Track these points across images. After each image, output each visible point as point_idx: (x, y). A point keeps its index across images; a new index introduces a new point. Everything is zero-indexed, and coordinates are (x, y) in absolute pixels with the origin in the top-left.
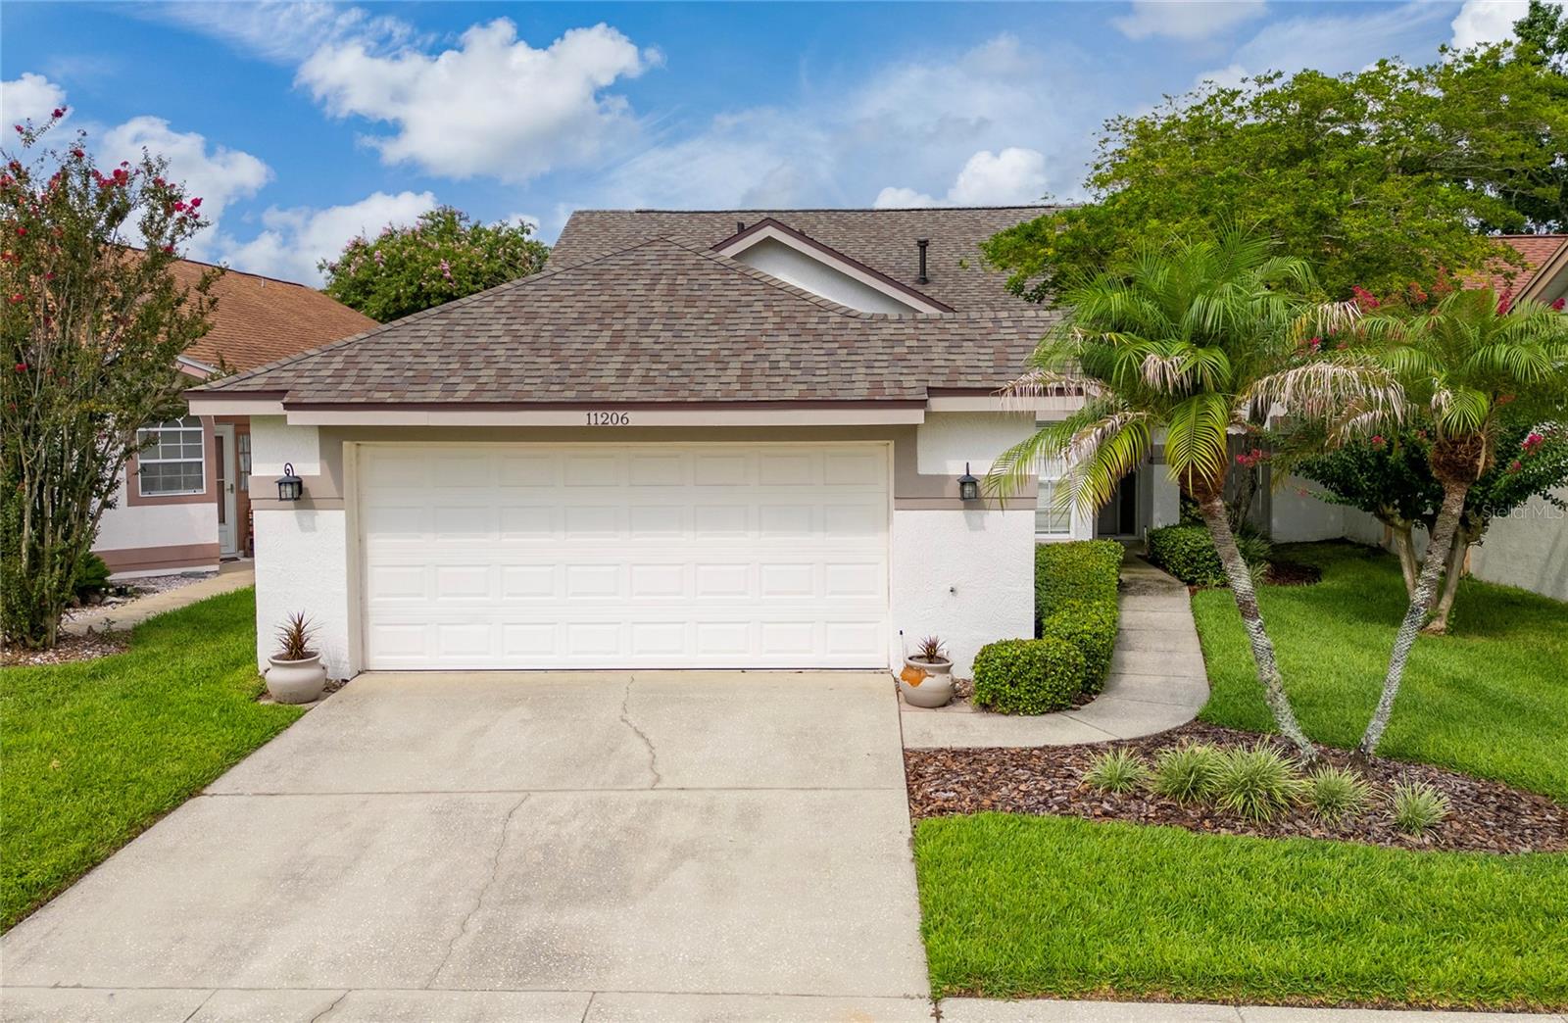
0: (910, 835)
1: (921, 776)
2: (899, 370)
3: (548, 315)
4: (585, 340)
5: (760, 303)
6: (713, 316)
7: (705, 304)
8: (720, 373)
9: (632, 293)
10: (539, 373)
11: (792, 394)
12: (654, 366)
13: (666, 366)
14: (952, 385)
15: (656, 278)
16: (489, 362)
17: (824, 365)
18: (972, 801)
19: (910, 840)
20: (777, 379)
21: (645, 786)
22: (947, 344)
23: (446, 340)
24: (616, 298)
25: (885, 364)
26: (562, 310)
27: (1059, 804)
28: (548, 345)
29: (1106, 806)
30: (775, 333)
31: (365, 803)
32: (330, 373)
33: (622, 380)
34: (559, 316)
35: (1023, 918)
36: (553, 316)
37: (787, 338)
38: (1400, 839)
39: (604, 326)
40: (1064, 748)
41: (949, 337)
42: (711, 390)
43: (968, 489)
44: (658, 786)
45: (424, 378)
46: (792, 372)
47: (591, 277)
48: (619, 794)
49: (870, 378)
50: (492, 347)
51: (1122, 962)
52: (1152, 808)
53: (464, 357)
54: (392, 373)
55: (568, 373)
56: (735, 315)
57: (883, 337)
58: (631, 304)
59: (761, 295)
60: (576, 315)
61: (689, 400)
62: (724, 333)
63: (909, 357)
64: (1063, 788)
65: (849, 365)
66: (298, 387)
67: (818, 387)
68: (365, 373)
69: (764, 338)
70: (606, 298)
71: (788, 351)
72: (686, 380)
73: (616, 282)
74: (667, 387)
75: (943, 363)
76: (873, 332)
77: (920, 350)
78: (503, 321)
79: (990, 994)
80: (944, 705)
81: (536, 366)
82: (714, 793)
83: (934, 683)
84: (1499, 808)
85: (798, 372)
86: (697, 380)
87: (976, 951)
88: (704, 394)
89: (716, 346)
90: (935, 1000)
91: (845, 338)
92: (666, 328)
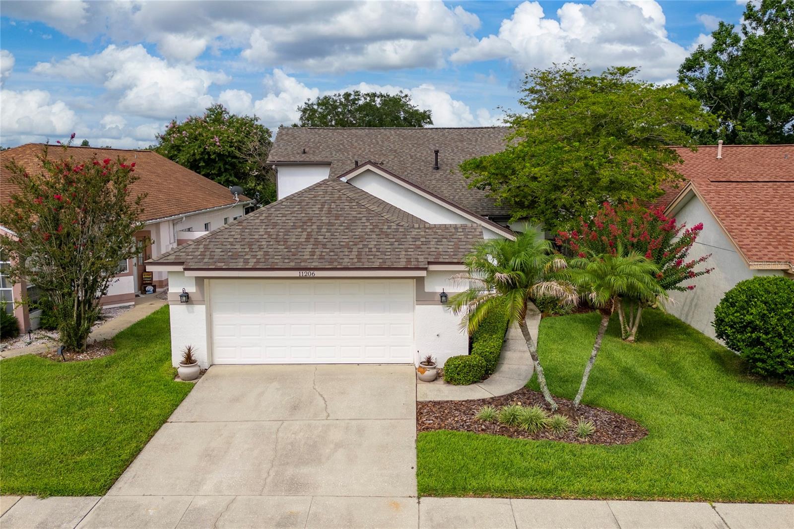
0: (416, 438)
1: (422, 413)
2: (417, 253)
3: (281, 224)
4: (297, 237)
5: (365, 218)
6: (346, 225)
7: (343, 218)
8: (349, 253)
9: (314, 212)
10: (280, 254)
11: (376, 265)
12: (324, 250)
13: (328, 250)
14: (436, 260)
15: (323, 205)
16: (260, 248)
17: (389, 250)
18: (438, 424)
19: (416, 440)
20: (372, 257)
21: (324, 418)
22: (436, 240)
23: (243, 237)
24: (308, 215)
25: (412, 250)
26: (287, 221)
27: (467, 426)
28: (282, 240)
29: (483, 427)
30: (371, 234)
31: (226, 425)
32: (199, 253)
33: (312, 257)
34: (285, 224)
35: (448, 470)
36: (283, 224)
37: (375, 236)
38: (578, 440)
39: (304, 230)
40: (474, 401)
41: (437, 236)
42: (346, 262)
43: (444, 298)
44: (329, 418)
45: (235, 256)
46: (377, 253)
47: (297, 204)
48: (315, 422)
49: (406, 257)
50: (260, 240)
51: (476, 485)
52: (499, 427)
53: (250, 245)
54: (223, 254)
55: (291, 253)
56: (355, 224)
57: (412, 236)
58: (314, 218)
59: (365, 213)
60: (292, 224)
61: (338, 267)
62: (351, 233)
63: (422, 246)
64: (470, 419)
65: (398, 250)
66: (188, 261)
67: (387, 261)
68: (212, 253)
69: (366, 236)
70: (303, 215)
71: (375, 243)
72: (336, 257)
73: (307, 207)
74: (329, 260)
75: (434, 250)
76: (409, 234)
77: (426, 243)
78: (264, 227)
79: (436, 496)
80: (433, 381)
81: (278, 250)
82: (349, 421)
83: (430, 373)
84: (615, 427)
85: (379, 254)
86: (341, 257)
87: (432, 482)
88: (343, 264)
89: (347, 240)
90: (419, 498)
91: (397, 237)
92: (329, 231)
